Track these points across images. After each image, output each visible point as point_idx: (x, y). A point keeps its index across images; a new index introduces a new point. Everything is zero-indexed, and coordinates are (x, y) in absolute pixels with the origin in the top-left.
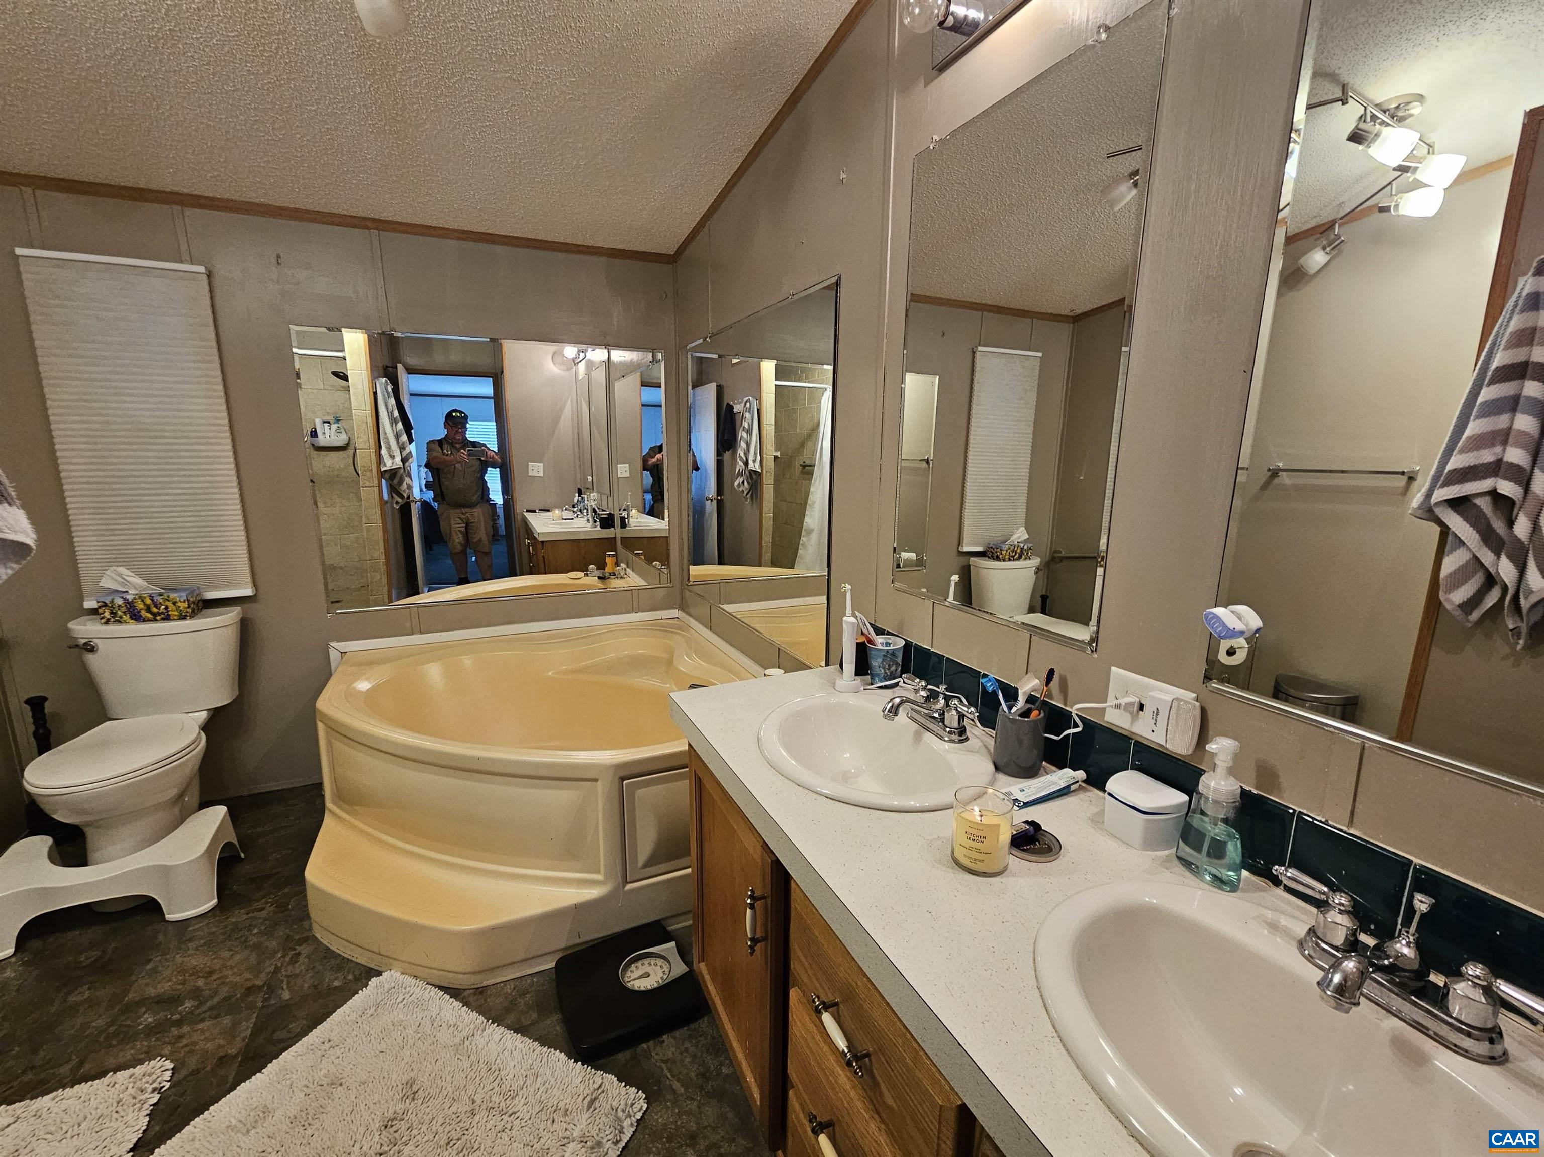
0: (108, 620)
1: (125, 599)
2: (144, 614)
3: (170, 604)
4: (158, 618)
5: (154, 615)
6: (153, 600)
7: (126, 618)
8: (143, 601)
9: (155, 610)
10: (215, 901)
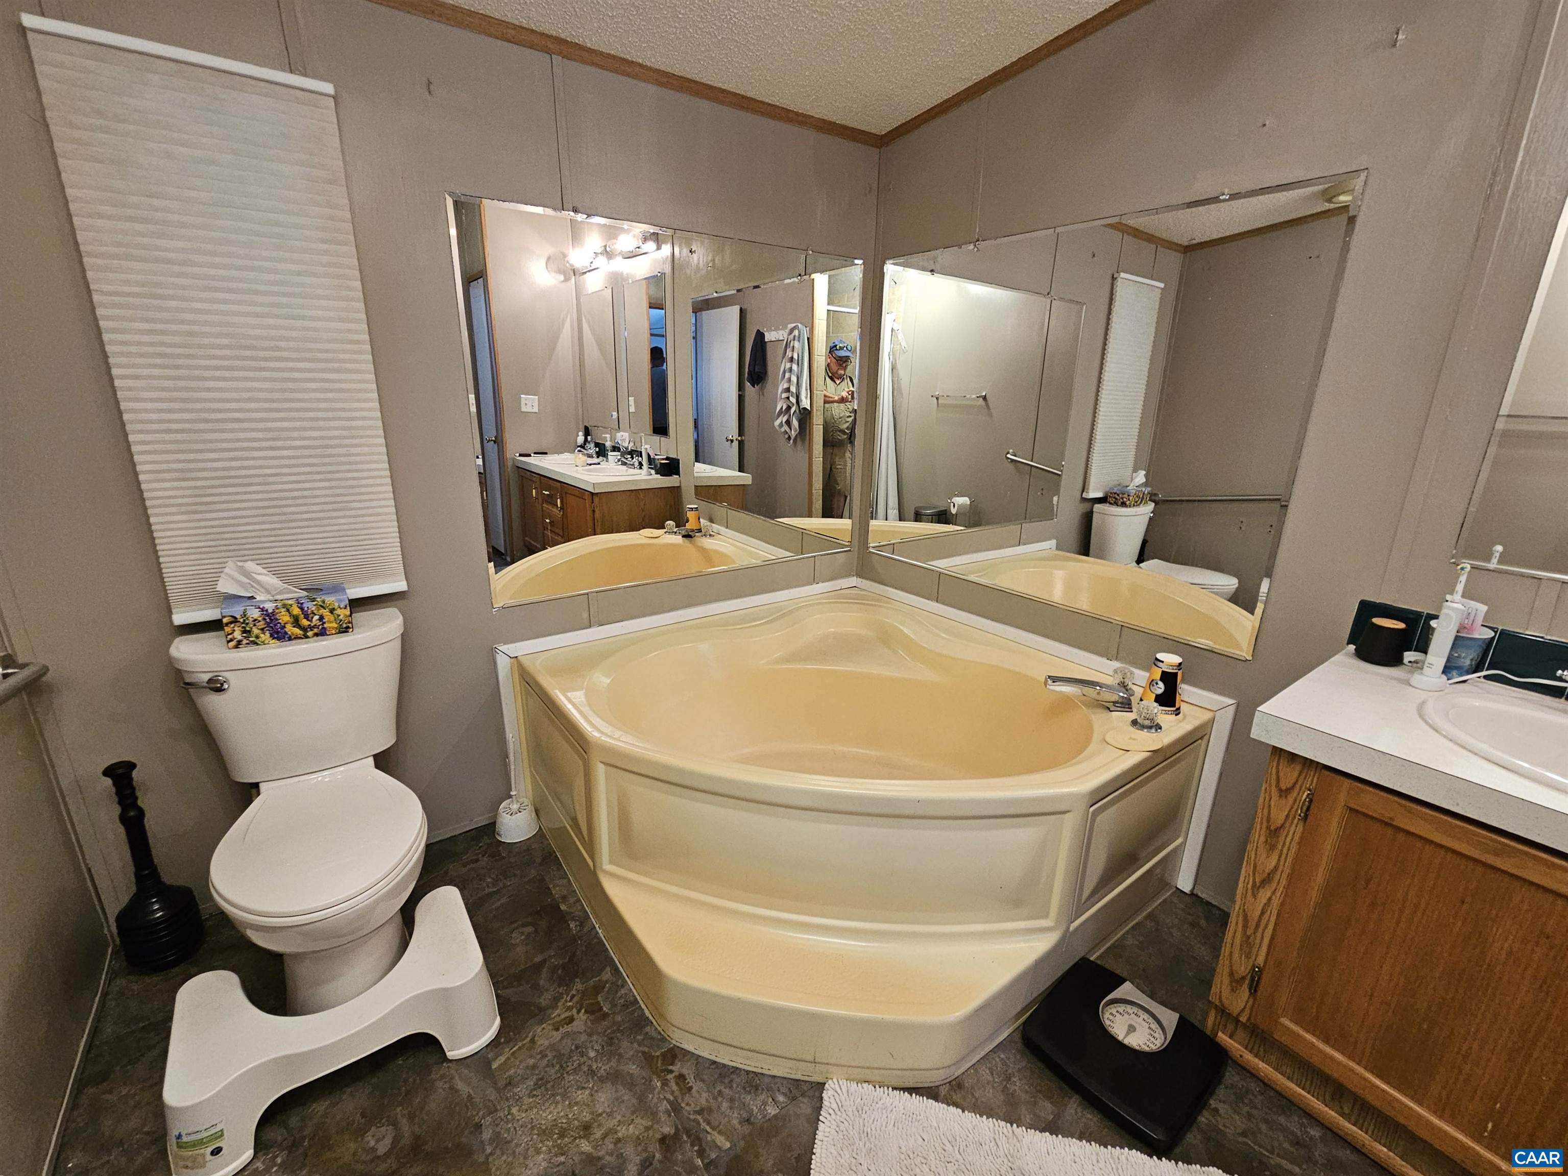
0: (239, 642)
1: (262, 610)
2: (290, 629)
3: (326, 612)
4: (310, 634)
5: (304, 629)
6: (302, 609)
7: (266, 637)
8: (288, 610)
9: (305, 623)
10: (498, 1020)
